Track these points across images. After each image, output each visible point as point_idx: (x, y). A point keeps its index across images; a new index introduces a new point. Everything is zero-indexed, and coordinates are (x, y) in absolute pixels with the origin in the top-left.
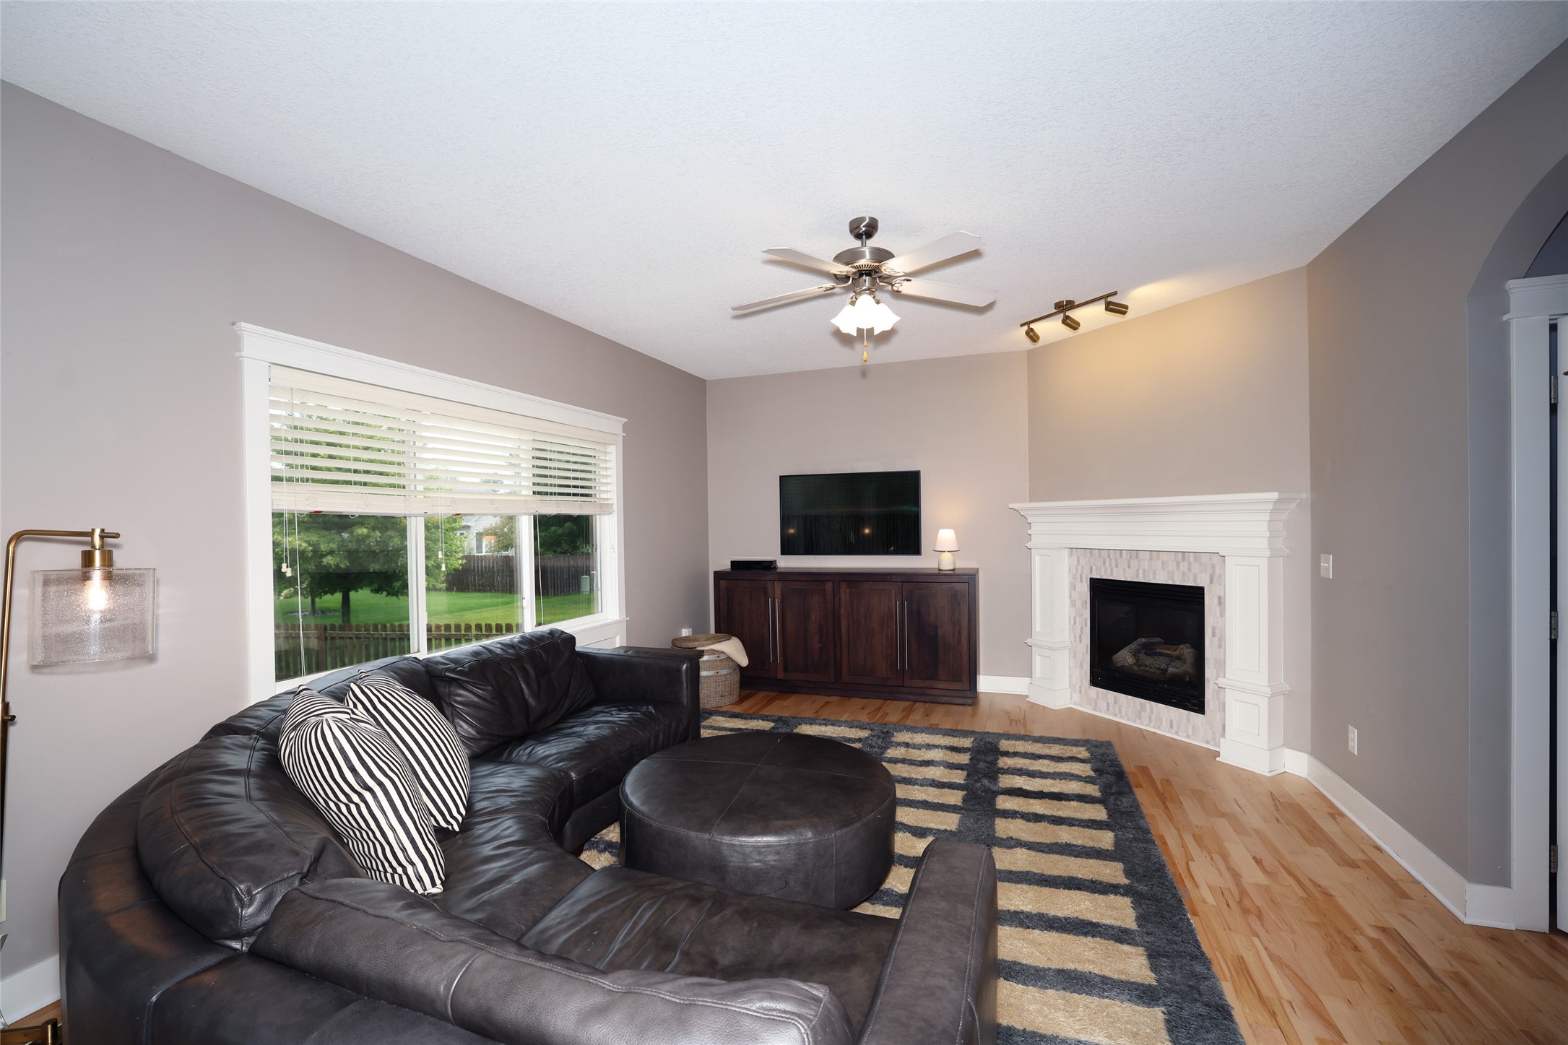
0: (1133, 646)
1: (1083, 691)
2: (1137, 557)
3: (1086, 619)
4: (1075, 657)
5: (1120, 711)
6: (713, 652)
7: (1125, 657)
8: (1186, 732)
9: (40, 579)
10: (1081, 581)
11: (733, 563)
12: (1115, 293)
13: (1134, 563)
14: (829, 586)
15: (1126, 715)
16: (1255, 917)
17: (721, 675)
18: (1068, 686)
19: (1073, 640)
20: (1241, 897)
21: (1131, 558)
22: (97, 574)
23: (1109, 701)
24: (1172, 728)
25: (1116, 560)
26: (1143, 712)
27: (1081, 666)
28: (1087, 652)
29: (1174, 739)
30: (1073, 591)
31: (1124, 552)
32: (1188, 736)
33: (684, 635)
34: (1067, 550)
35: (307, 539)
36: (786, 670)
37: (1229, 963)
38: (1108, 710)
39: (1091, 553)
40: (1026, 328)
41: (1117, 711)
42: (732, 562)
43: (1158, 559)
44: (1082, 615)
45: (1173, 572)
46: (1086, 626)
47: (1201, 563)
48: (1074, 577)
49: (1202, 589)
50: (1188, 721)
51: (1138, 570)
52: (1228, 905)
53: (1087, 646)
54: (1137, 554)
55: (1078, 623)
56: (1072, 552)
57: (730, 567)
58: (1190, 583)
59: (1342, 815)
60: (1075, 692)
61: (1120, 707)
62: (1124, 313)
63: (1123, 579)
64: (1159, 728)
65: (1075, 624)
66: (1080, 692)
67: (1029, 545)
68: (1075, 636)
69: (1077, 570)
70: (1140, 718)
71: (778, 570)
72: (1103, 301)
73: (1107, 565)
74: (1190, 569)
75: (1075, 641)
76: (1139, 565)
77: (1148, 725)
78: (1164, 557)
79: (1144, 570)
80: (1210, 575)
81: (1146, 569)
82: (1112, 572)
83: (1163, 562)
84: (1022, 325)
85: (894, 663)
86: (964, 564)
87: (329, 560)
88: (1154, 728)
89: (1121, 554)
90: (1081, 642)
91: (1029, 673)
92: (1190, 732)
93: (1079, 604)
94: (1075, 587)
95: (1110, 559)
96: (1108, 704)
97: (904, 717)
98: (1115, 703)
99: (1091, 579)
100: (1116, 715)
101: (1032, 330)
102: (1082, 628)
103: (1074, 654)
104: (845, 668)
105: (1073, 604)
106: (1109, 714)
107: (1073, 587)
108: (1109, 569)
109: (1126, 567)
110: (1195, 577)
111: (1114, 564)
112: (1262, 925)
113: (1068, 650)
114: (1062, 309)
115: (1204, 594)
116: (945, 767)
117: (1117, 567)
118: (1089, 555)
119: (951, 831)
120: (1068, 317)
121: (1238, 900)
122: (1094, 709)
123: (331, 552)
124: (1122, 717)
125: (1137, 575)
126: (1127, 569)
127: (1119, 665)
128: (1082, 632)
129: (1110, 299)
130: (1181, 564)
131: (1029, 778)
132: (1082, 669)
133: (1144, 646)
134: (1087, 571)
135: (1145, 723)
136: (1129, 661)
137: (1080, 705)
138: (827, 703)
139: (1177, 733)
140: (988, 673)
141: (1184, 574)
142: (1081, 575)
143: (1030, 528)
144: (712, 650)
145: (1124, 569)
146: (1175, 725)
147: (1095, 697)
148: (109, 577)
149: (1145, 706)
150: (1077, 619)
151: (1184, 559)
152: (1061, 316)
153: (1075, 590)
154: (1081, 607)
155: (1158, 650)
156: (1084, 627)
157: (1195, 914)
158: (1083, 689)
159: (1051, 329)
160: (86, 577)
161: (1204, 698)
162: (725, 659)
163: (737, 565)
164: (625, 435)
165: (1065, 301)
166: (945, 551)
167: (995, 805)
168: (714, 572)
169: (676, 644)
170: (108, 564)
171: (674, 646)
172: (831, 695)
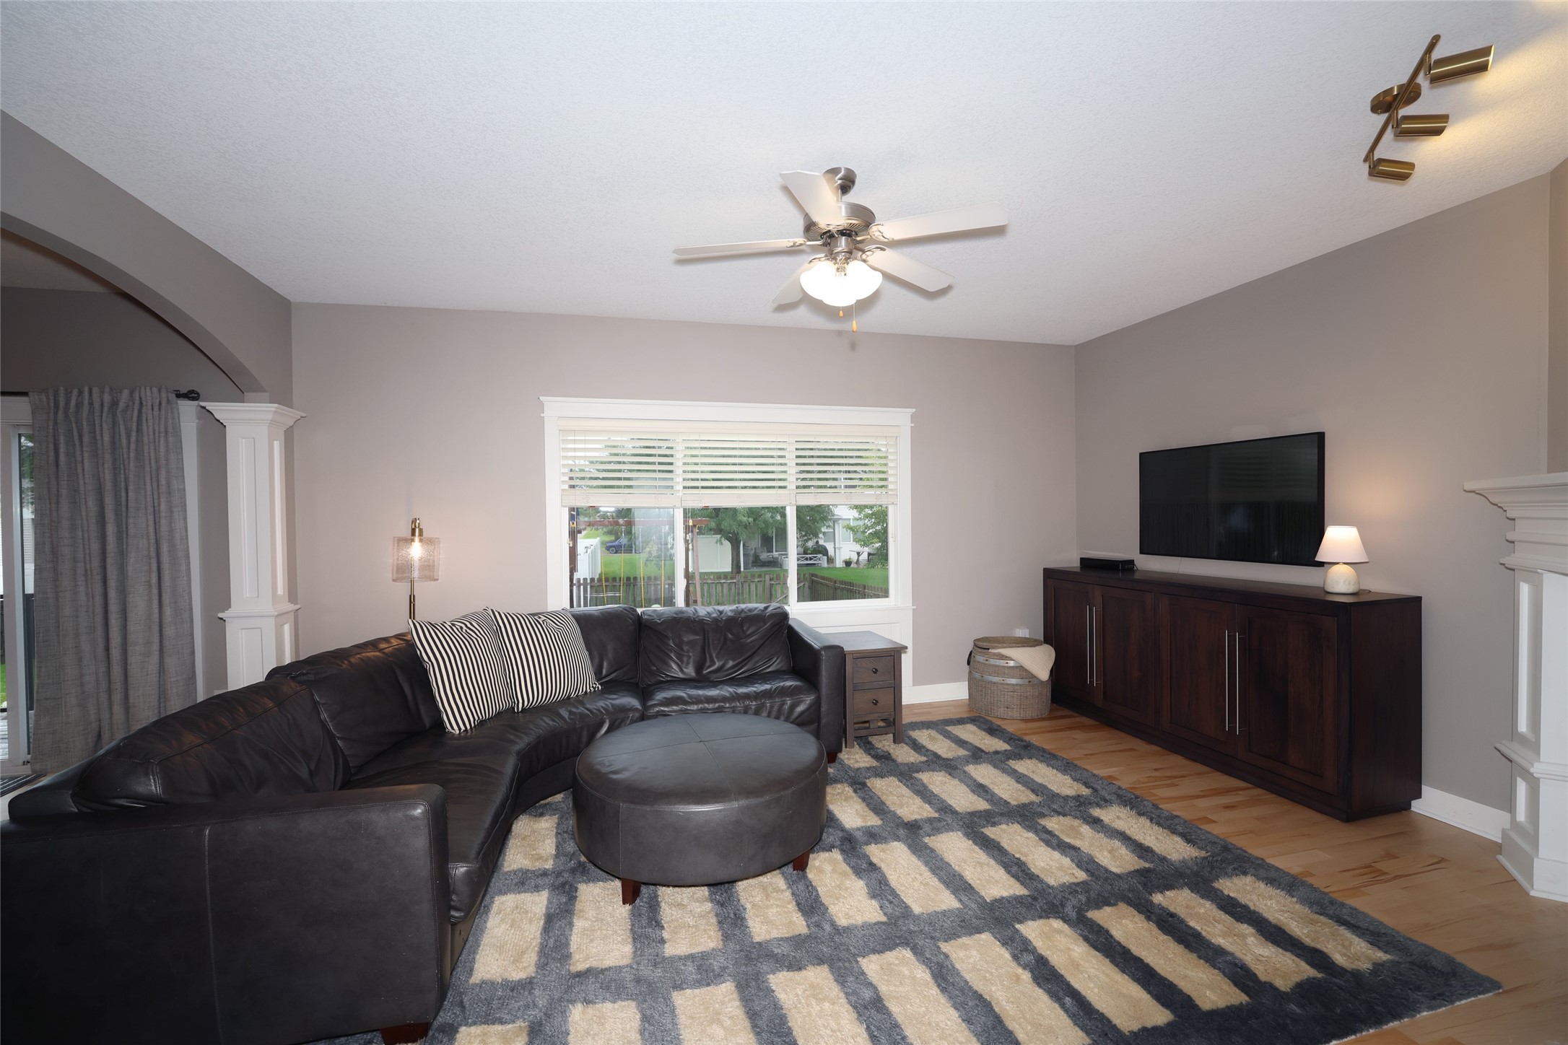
9: (396, 539)
11: (1083, 560)
12: (1435, 41)
22: (417, 539)
36: (1104, 697)
42: (1081, 559)
57: (1079, 565)
67: (1506, 561)
71: (1137, 576)
91: (1510, 807)
97: (1191, 796)
138: (1132, 750)
143: (1513, 529)
148: (421, 541)
160: (413, 540)
162: (1016, 667)
163: (1087, 563)
164: (913, 425)
165: (1392, 89)
166: (1337, 563)
167: (1020, 922)
168: (1044, 569)
169: (977, 643)
170: (421, 534)
171: (975, 645)
172: (1152, 744)
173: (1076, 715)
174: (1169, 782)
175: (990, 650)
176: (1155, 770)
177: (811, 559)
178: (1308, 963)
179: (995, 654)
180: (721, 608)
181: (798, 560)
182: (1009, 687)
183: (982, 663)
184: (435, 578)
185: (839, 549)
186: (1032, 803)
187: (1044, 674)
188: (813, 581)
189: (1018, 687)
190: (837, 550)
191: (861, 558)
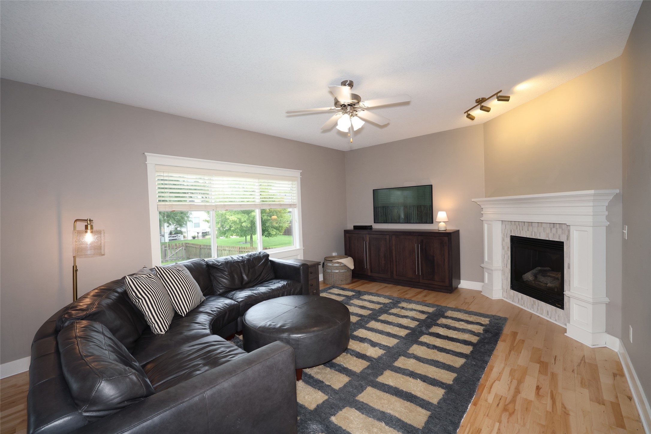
0: (534, 271)
1: (508, 292)
2: (532, 226)
3: (509, 256)
4: (504, 275)
5: (524, 303)
6: (338, 263)
7: (528, 276)
8: (555, 318)
10: (507, 237)
12: (501, 91)
13: (530, 228)
14: (388, 237)
15: (527, 306)
16: (508, 414)
17: (341, 272)
18: (501, 289)
19: (503, 266)
20: (510, 403)
21: (529, 225)
22: (89, 231)
23: (519, 298)
24: (548, 315)
25: (522, 227)
26: (534, 305)
27: (507, 279)
28: (509, 273)
29: (548, 321)
30: (503, 242)
31: (526, 223)
32: (556, 320)
33: (333, 255)
34: (501, 221)
35: (237, 217)
36: (371, 272)
37: (471, 430)
38: (519, 302)
39: (511, 223)
40: (466, 114)
41: (523, 304)
42: (354, 226)
43: (541, 226)
44: (507, 254)
45: (548, 233)
46: (509, 259)
47: (563, 229)
48: (504, 235)
49: (563, 243)
50: (556, 312)
51: (532, 232)
52: (498, 405)
53: (509, 269)
54: (532, 224)
55: (505, 258)
56: (503, 222)
57: (353, 228)
58: (556, 239)
59: (623, 375)
60: (504, 292)
61: (524, 301)
62: (508, 100)
63: (525, 236)
64: (542, 314)
65: (504, 258)
66: (507, 292)
67: (482, 219)
68: (504, 264)
69: (505, 231)
70: (533, 308)
71: (373, 230)
72: (496, 96)
73: (518, 229)
74: (557, 232)
75: (504, 267)
76: (533, 229)
77: (537, 312)
78: (544, 225)
79: (535, 232)
80: (567, 236)
81: (536, 231)
82: (520, 232)
83: (544, 228)
84: (465, 113)
85: (415, 272)
86: (451, 228)
87: (244, 224)
88: (540, 314)
89: (524, 224)
90: (507, 267)
91: (482, 281)
92: (557, 318)
93: (506, 248)
94: (504, 240)
95: (520, 226)
96: (519, 299)
97: (414, 296)
98: (522, 299)
99: (511, 236)
100: (522, 305)
101: (469, 114)
102: (507, 260)
103: (503, 273)
104: (395, 273)
105: (503, 248)
106: (519, 304)
107: (503, 240)
108: (519, 231)
109: (527, 230)
110: (559, 236)
111: (521, 229)
112: (508, 418)
113: (501, 271)
114: (480, 102)
115: (563, 246)
116: (411, 319)
117: (522, 230)
118: (510, 224)
119: (389, 346)
120: (482, 106)
121: (506, 404)
122: (513, 301)
123: (245, 222)
124: (525, 307)
125: (532, 235)
126: (527, 231)
127: (525, 280)
128: (507, 262)
129: (499, 95)
130: (553, 229)
131: (447, 329)
132: (507, 280)
133: (540, 271)
134: (509, 232)
135: (535, 311)
136: (530, 278)
137: (507, 298)
138: (386, 287)
139: (550, 318)
140: (464, 279)
141: (554, 234)
142: (507, 234)
143: (483, 211)
144: (338, 262)
145: (526, 231)
146: (549, 313)
147: (513, 295)
148: (92, 232)
149: (535, 302)
150: (505, 255)
151: (554, 227)
152: (479, 106)
153: (504, 241)
154: (507, 250)
155: (548, 274)
156: (508, 260)
157: (475, 404)
158: (508, 291)
159: (477, 113)
160: (86, 232)
161: (564, 301)
162: (344, 266)
163: (356, 227)
164: (301, 177)
165: (480, 99)
166: (441, 222)
167: (419, 339)
168: (344, 230)
169: (326, 259)
170: (92, 228)
171: (325, 260)
172: (389, 284)
173: (360, 280)
174: (405, 293)
175: (333, 261)
176: (398, 291)
177: (175, 237)
178: (480, 326)
179: (335, 262)
180: (242, 255)
181: (169, 237)
182: (342, 273)
183: (331, 266)
184: (103, 253)
185: (189, 231)
186: (381, 307)
187: (352, 267)
188: (187, 246)
189: (345, 273)
190: (188, 232)
191: (199, 235)
